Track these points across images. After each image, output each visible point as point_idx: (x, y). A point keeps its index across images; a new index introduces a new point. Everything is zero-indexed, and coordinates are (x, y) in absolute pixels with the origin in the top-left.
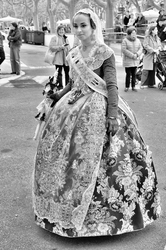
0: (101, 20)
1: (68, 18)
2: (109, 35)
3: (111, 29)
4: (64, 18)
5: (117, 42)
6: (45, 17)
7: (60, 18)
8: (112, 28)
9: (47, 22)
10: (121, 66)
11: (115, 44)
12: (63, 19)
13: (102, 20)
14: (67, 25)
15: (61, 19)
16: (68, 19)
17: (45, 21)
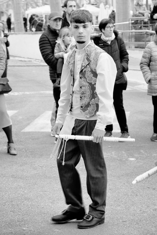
0: (107, 6)
1: (46, 4)
2: (122, 34)
3: (126, 24)
4: (38, 4)
5: (136, 47)
6: (5, 3)
7: (31, 5)
8: (128, 22)
9: (7, 11)
10: (145, 90)
11: (134, 50)
12: (38, 6)
13: (109, 7)
14: (44, 16)
15: (34, 5)
16: (46, 6)
17: (4, 10)
